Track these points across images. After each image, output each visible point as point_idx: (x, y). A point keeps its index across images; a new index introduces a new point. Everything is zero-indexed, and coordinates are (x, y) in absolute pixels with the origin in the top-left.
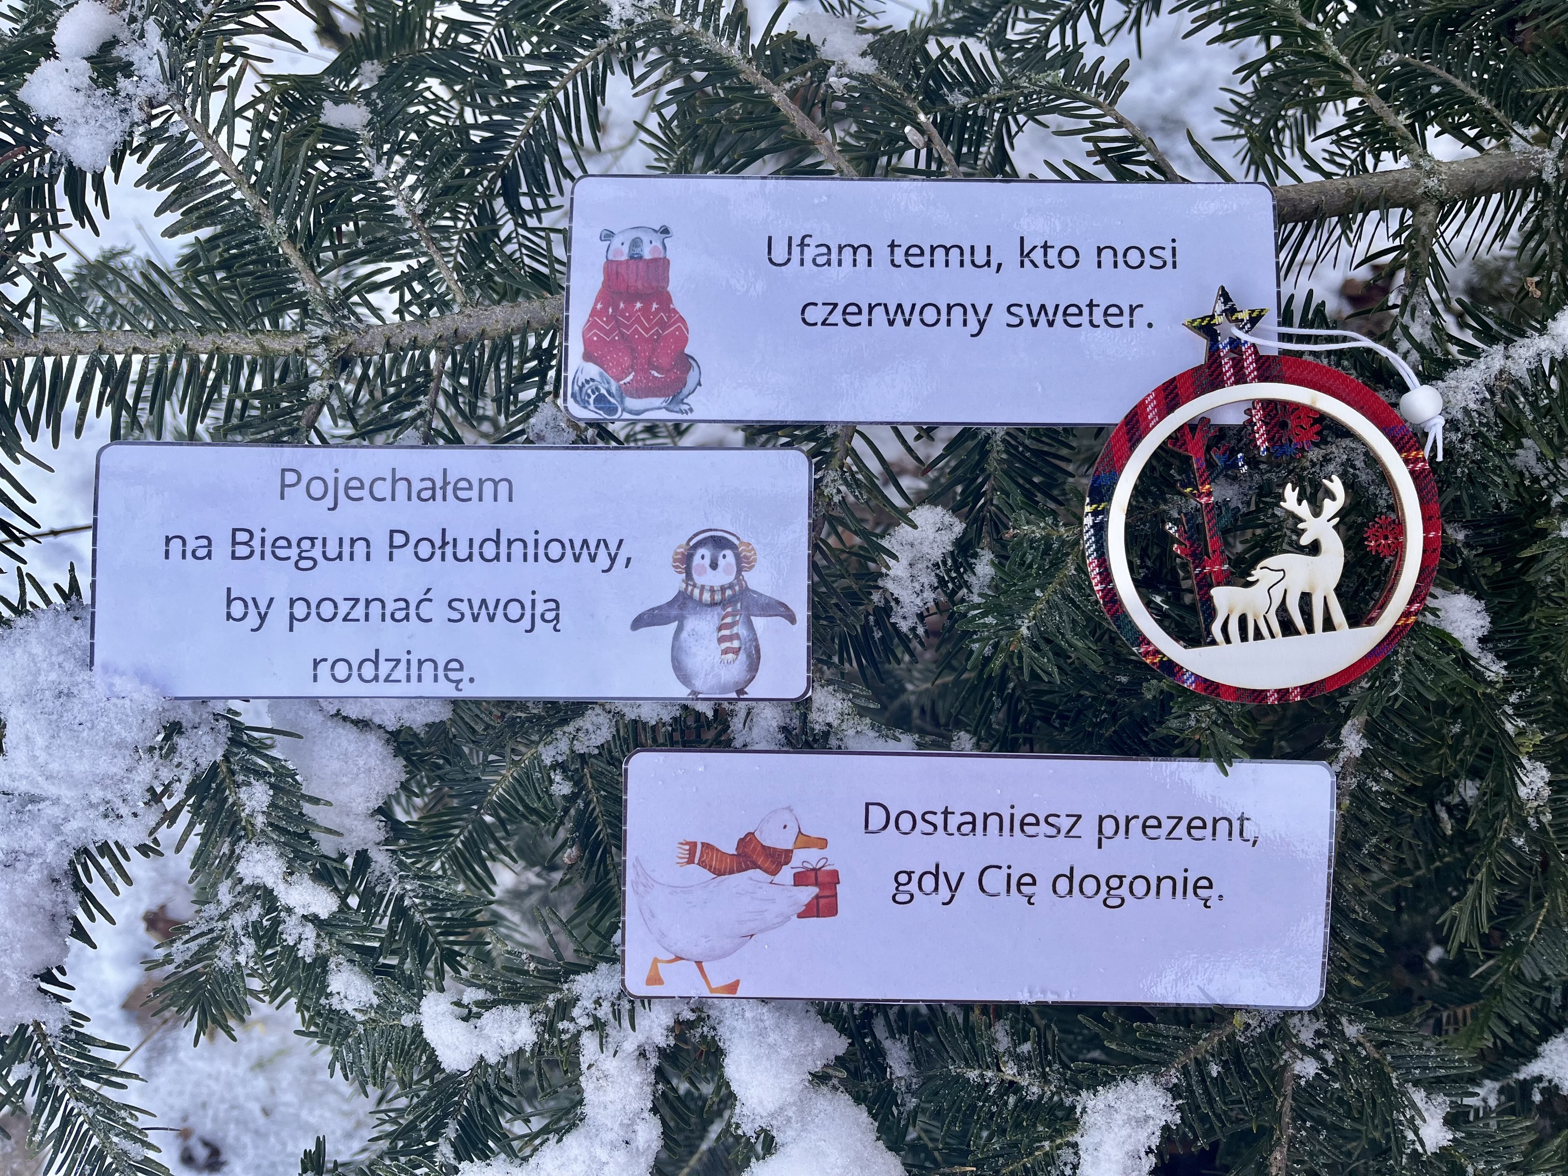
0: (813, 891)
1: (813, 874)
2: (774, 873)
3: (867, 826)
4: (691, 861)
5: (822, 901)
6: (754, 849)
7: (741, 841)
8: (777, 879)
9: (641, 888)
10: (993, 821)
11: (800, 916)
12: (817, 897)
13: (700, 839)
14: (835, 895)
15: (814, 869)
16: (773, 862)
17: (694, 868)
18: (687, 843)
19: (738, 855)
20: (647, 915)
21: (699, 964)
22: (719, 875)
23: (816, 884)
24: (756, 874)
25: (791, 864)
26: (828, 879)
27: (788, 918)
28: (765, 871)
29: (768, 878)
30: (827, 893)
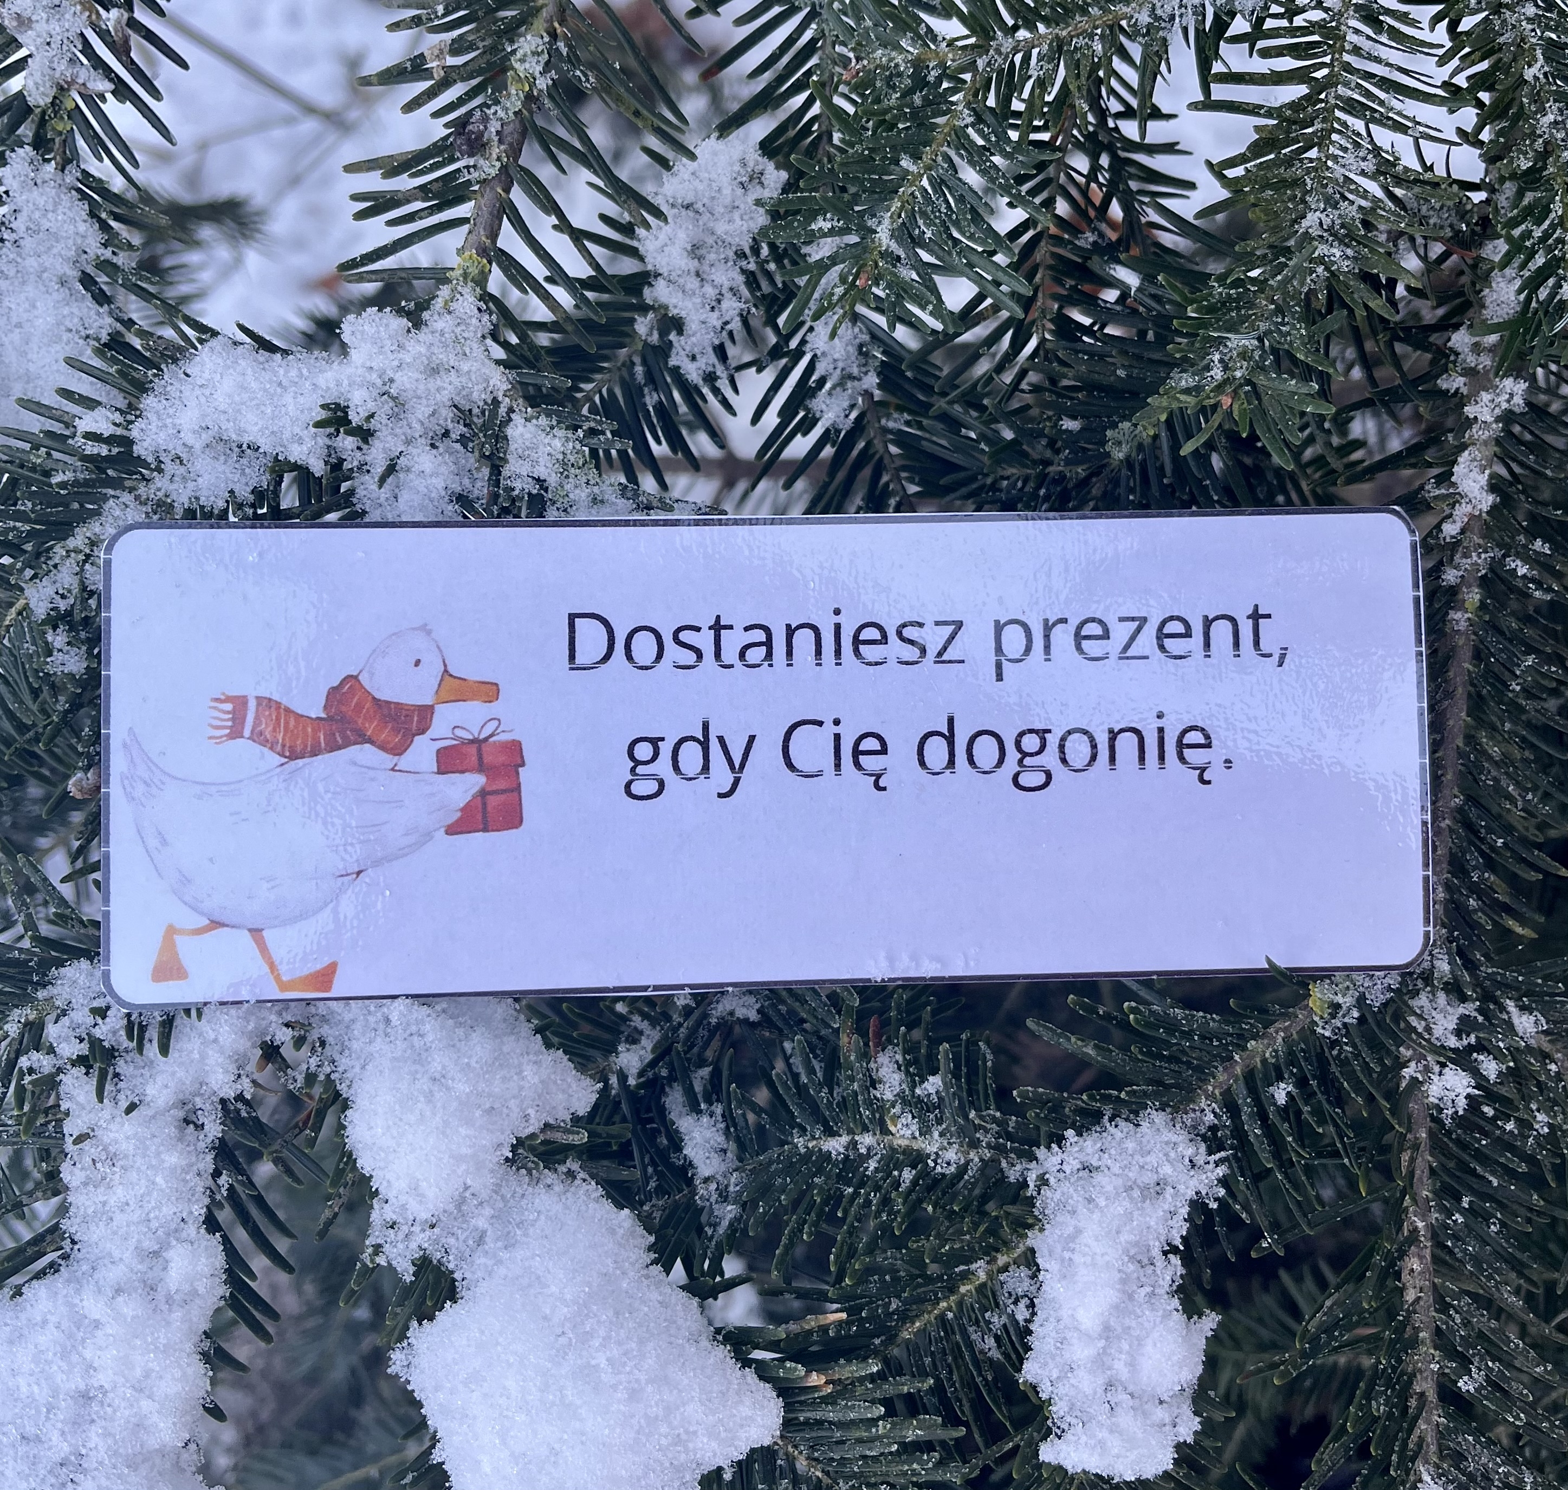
0: (476, 781)
1: (473, 750)
2: (398, 750)
3: (572, 657)
4: (236, 733)
5: (493, 801)
6: (359, 707)
7: (333, 692)
8: (405, 761)
9: (140, 789)
10: (804, 639)
11: (452, 830)
12: (483, 793)
13: (252, 689)
14: (517, 789)
15: (473, 741)
16: (396, 731)
17: (244, 748)
18: (228, 699)
19: (330, 719)
20: (153, 842)
21: (256, 933)
22: (294, 756)
23: (481, 767)
24: (365, 754)
25: (430, 733)
26: (502, 759)
27: (428, 836)
28: (382, 748)
29: (388, 760)
30: (502, 784)
